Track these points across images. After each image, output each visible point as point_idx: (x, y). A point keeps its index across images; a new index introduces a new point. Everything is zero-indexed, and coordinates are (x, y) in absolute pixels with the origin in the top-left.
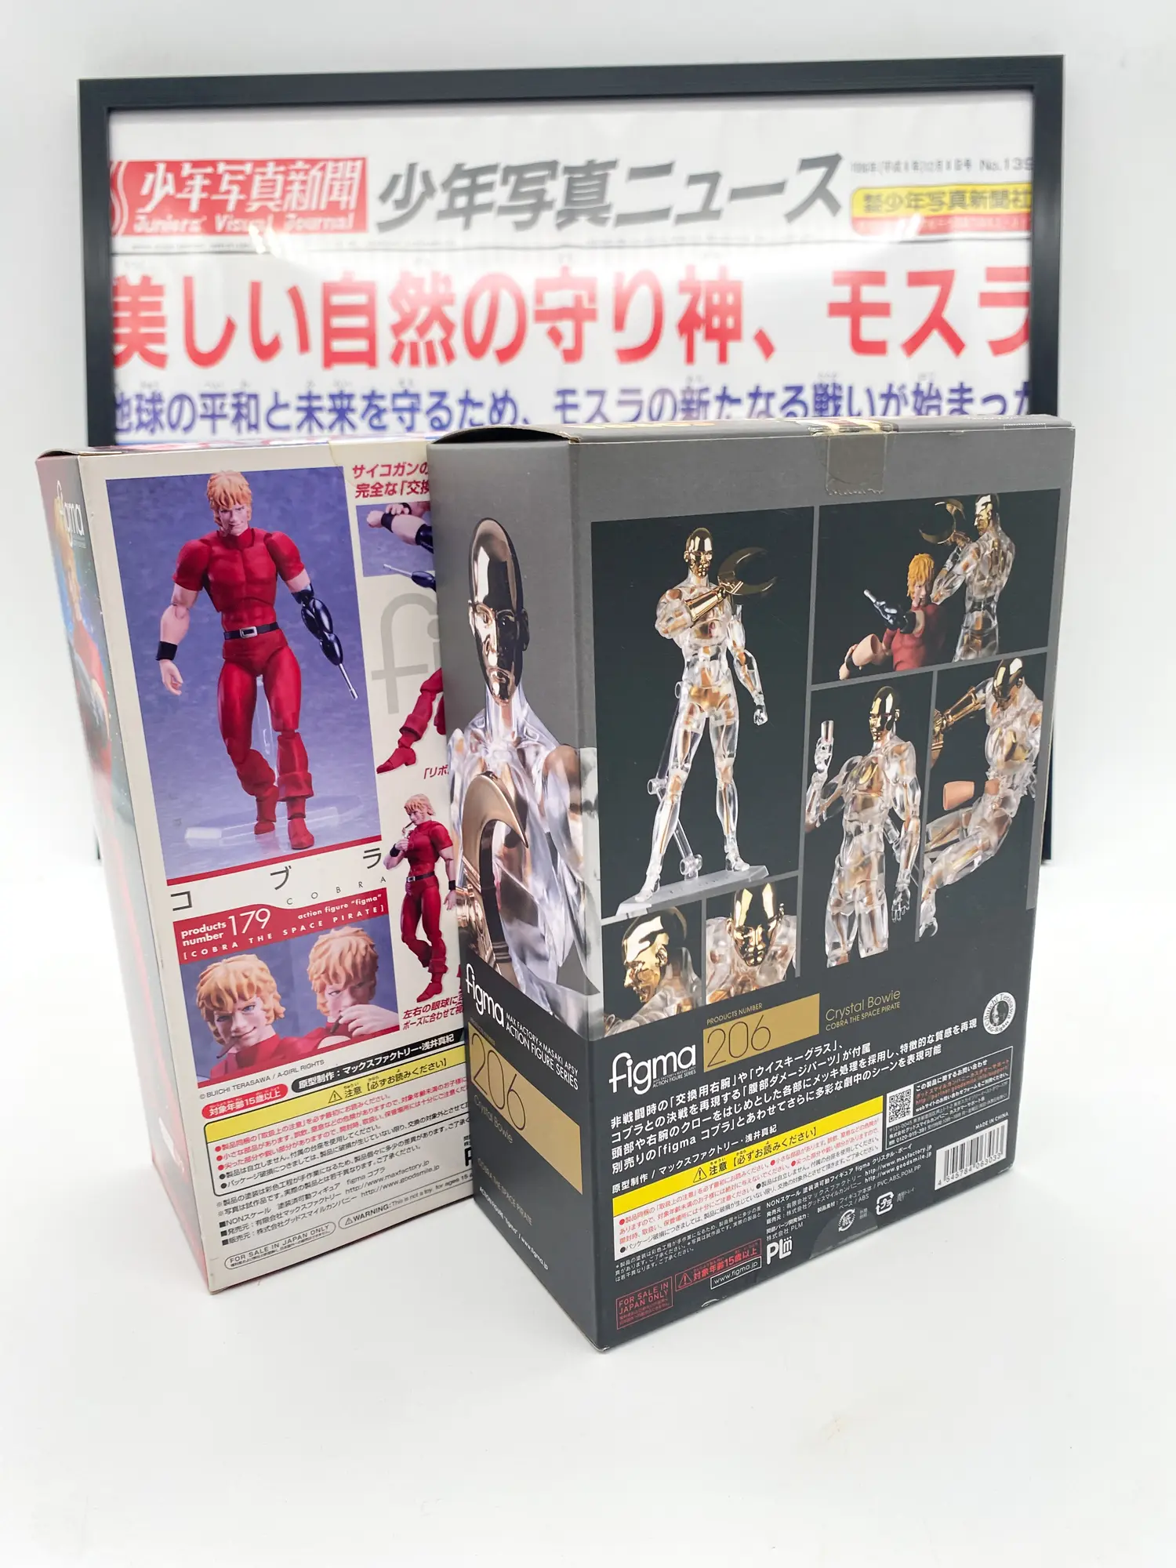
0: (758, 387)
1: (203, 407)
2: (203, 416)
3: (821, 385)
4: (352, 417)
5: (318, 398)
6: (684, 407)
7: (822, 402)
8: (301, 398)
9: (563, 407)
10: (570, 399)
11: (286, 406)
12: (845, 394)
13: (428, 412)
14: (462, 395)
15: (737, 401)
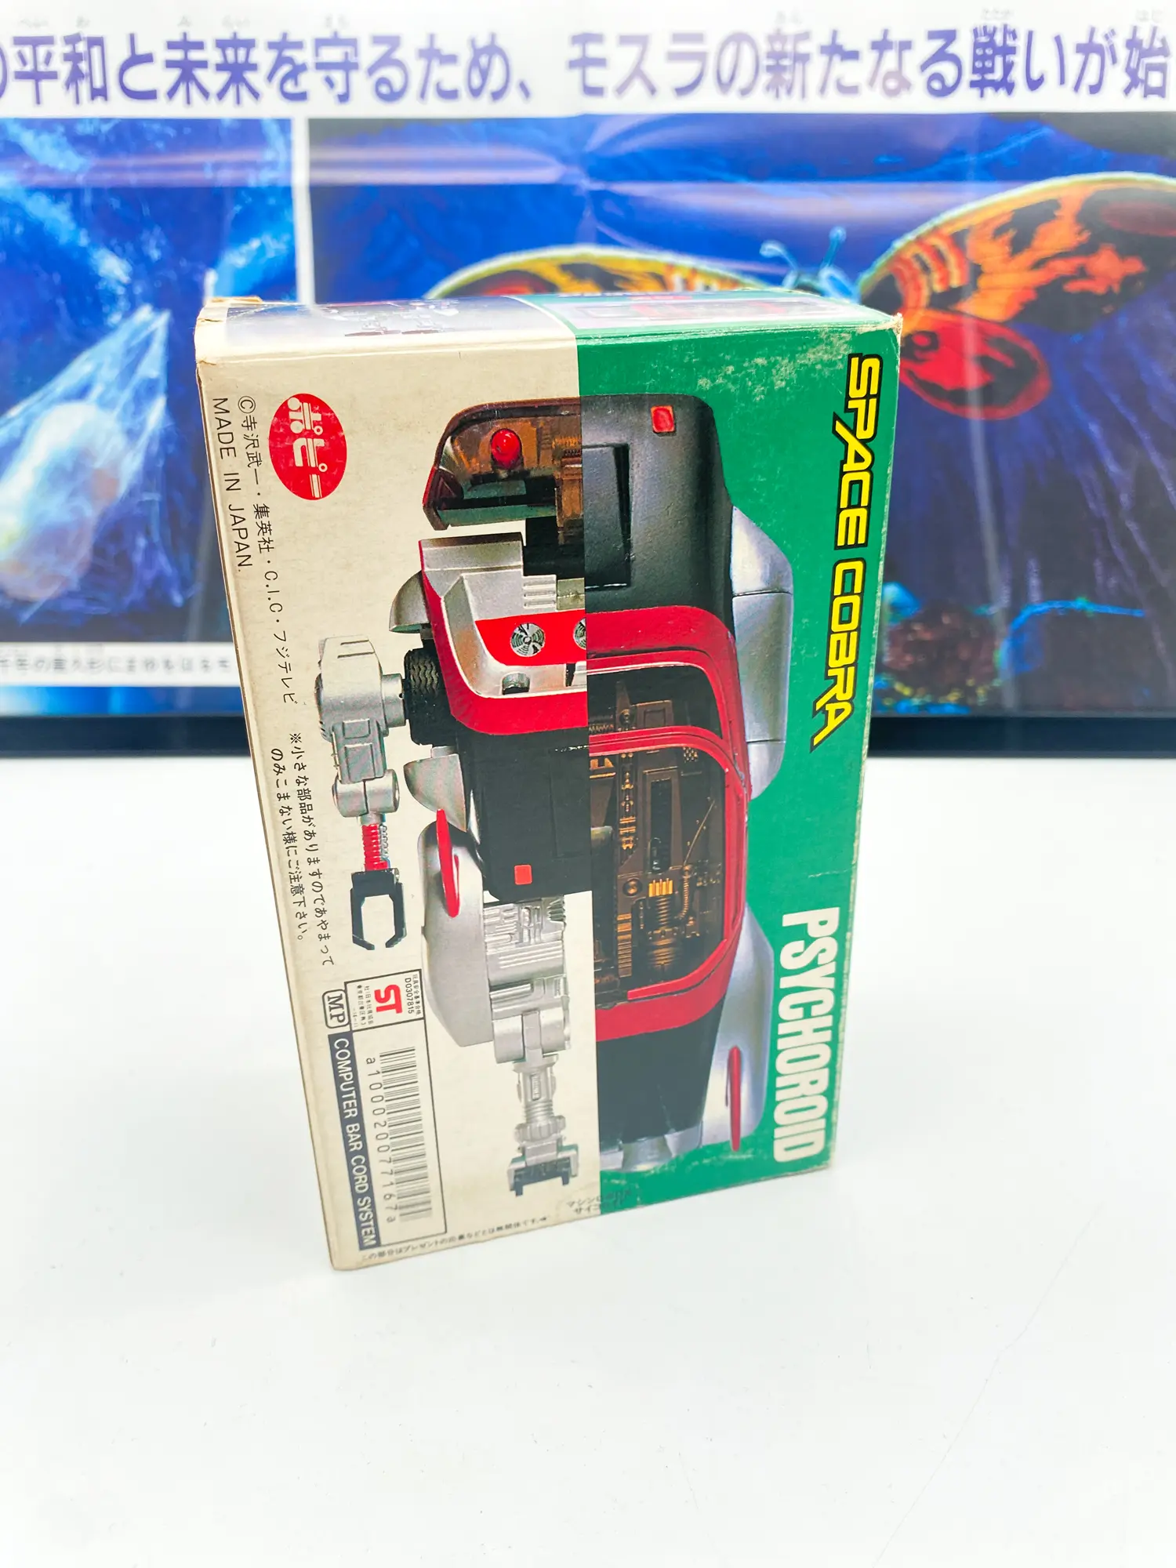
0: (886, 33)
1: (18, 59)
2: (21, 76)
3: (985, 28)
4: (250, 76)
5: (199, 46)
6: (771, 62)
7: (984, 58)
8: (171, 45)
9: (583, 63)
10: (593, 50)
11: (148, 58)
12: (1021, 43)
13: (371, 71)
14: (423, 44)
15: (853, 55)
